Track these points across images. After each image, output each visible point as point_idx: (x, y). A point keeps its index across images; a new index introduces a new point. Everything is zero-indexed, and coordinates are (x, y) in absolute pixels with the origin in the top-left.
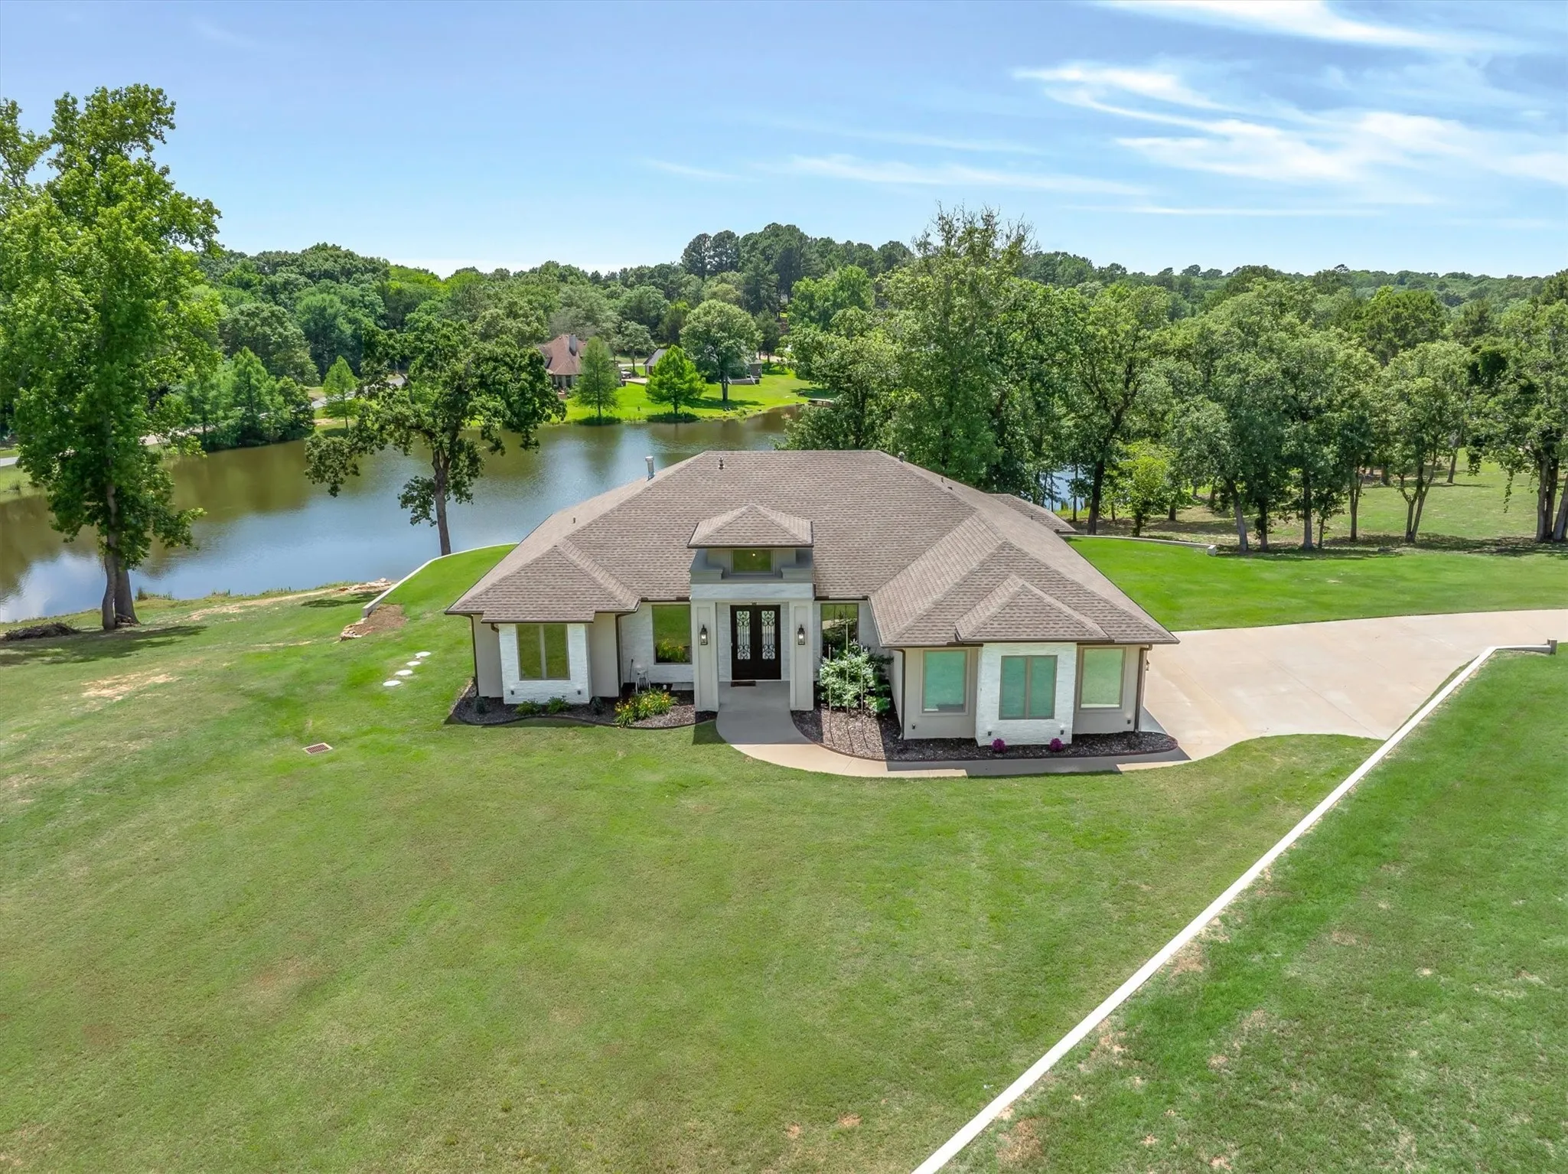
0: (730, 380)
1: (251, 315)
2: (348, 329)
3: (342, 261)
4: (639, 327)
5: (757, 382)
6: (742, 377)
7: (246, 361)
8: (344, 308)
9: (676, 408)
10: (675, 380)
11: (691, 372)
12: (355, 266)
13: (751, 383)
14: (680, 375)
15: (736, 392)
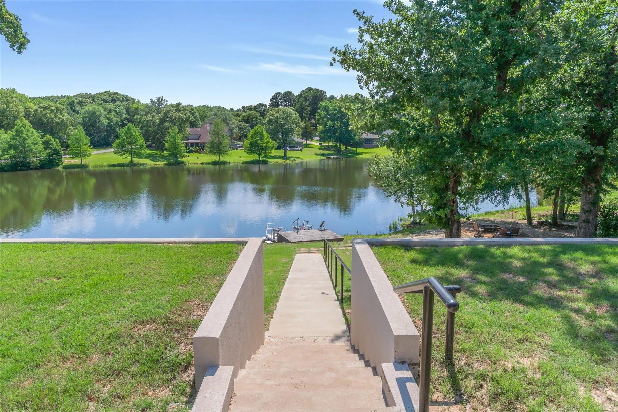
0: (288, 148)
1: (45, 108)
2: (105, 122)
3: (112, 96)
4: (246, 124)
5: (301, 150)
6: (294, 147)
7: (21, 124)
8: (105, 113)
9: (259, 157)
10: (259, 142)
11: (267, 138)
12: (118, 98)
13: (298, 150)
14: (261, 139)
15: (290, 153)
